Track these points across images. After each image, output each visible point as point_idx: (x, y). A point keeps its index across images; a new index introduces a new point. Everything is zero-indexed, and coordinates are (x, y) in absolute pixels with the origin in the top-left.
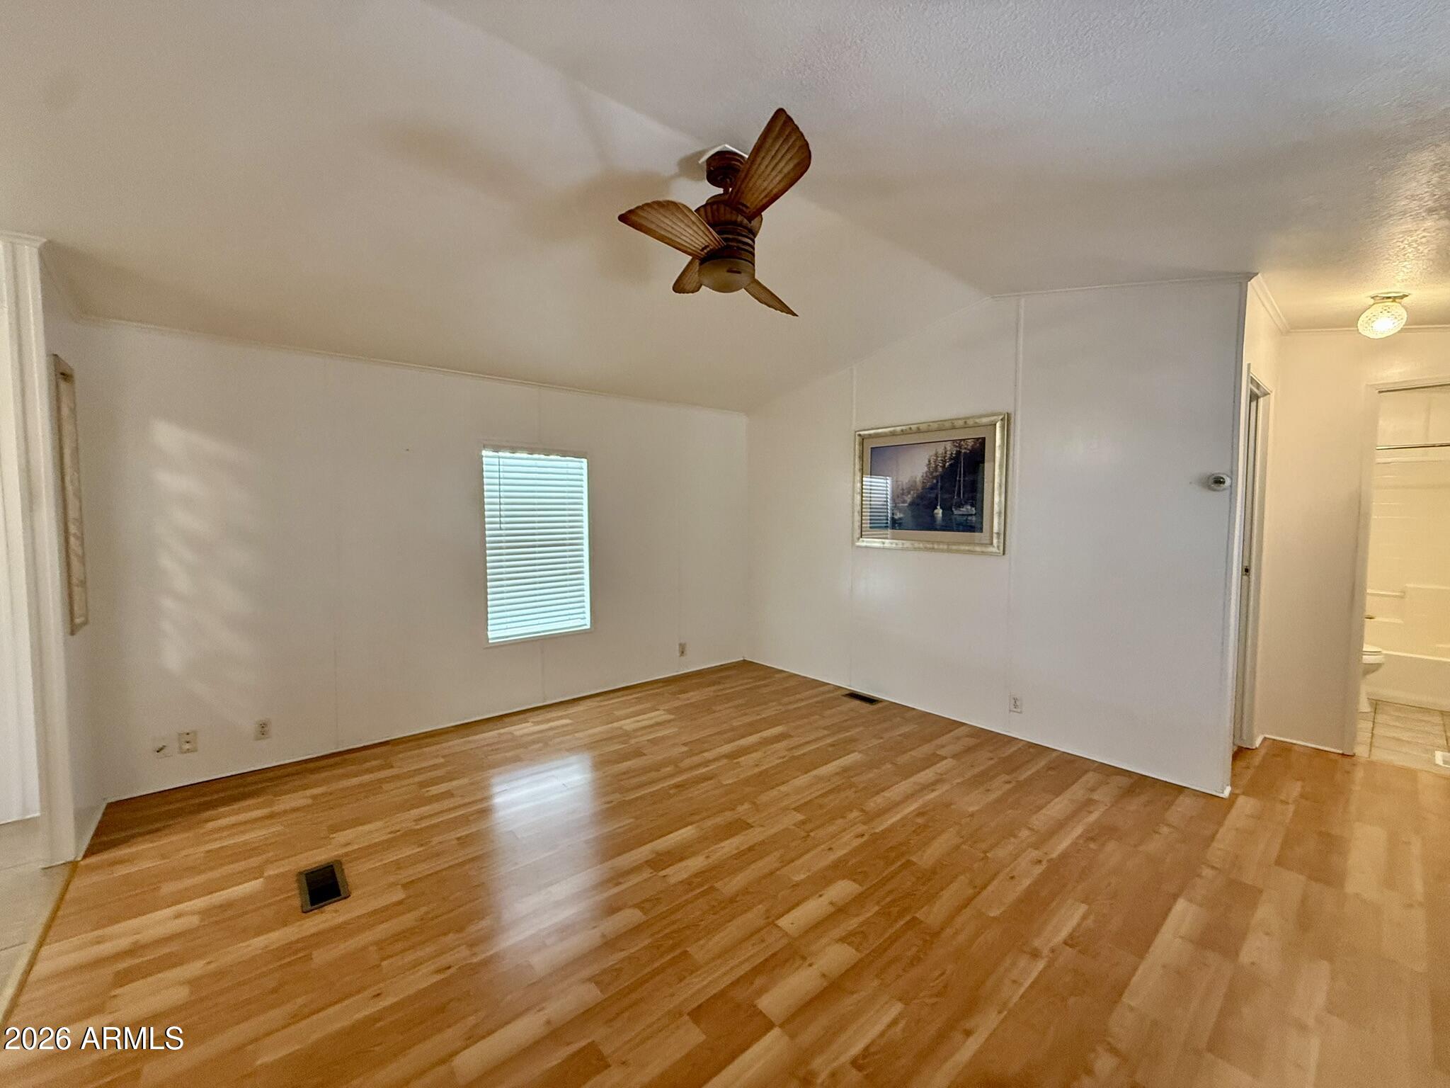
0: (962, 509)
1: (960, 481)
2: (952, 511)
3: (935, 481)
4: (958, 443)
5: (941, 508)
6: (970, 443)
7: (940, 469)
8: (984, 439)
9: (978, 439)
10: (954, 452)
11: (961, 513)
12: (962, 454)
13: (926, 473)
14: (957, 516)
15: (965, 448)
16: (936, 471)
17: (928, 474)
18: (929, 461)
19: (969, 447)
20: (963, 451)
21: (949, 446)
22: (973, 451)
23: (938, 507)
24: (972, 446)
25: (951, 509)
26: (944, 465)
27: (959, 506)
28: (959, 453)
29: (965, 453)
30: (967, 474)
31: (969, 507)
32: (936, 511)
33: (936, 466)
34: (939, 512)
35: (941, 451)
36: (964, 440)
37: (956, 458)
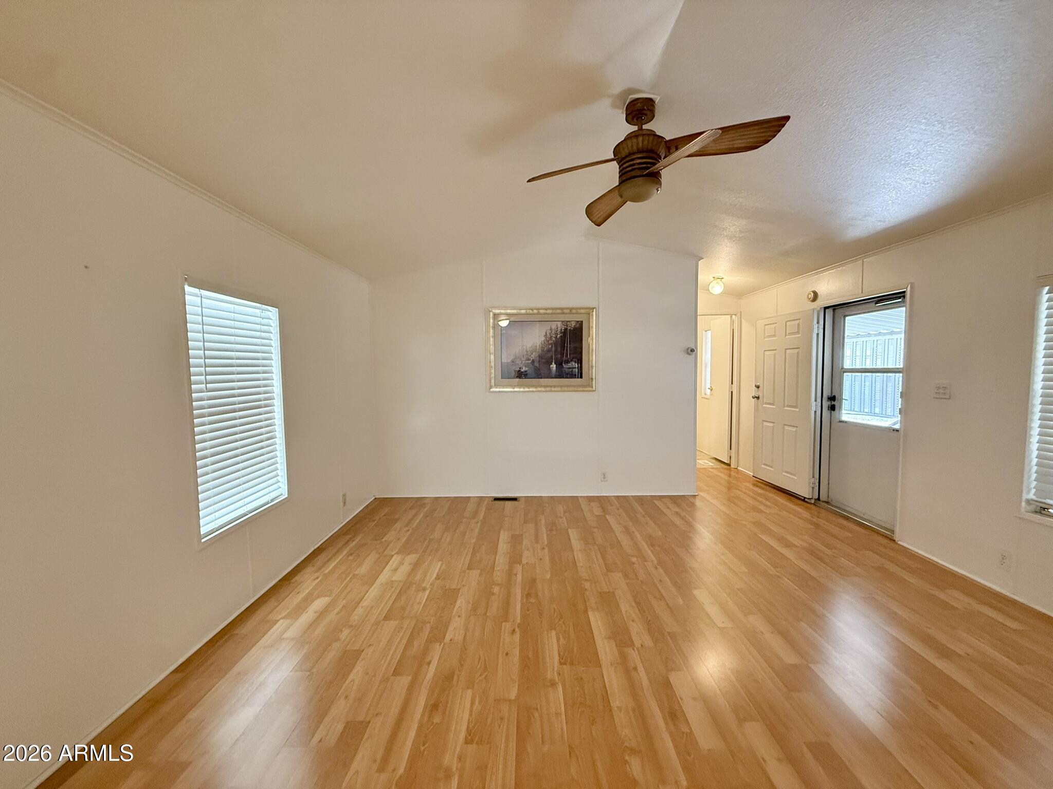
0: (569, 364)
1: (567, 347)
2: (563, 366)
3: (550, 346)
4: (565, 323)
5: (555, 363)
6: (573, 324)
7: (554, 339)
8: (582, 322)
9: (578, 321)
10: (563, 329)
11: (568, 367)
12: (568, 330)
13: (544, 341)
14: (566, 369)
15: (570, 327)
16: (551, 340)
17: (545, 342)
18: (546, 333)
19: (573, 326)
20: (569, 328)
21: (559, 324)
22: (575, 329)
23: (553, 363)
24: (574, 326)
25: (562, 364)
26: (557, 337)
27: (567, 362)
28: (566, 329)
29: (570, 329)
30: (571, 343)
31: (574, 363)
32: (551, 366)
33: (551, 337)
34: (554, 366)
35: (554, 327)
36: (570, 321)
37: (564, 333)
